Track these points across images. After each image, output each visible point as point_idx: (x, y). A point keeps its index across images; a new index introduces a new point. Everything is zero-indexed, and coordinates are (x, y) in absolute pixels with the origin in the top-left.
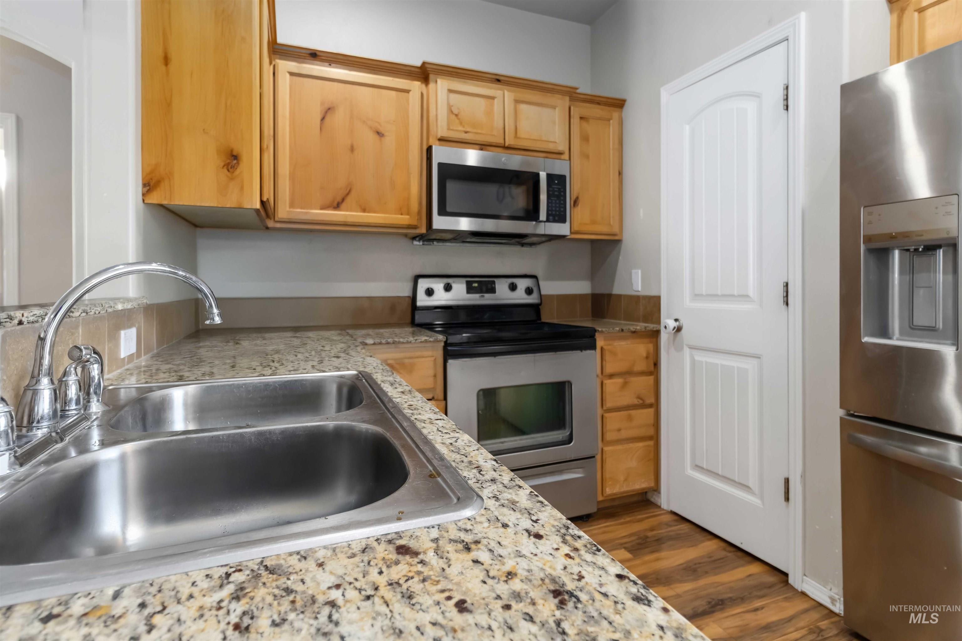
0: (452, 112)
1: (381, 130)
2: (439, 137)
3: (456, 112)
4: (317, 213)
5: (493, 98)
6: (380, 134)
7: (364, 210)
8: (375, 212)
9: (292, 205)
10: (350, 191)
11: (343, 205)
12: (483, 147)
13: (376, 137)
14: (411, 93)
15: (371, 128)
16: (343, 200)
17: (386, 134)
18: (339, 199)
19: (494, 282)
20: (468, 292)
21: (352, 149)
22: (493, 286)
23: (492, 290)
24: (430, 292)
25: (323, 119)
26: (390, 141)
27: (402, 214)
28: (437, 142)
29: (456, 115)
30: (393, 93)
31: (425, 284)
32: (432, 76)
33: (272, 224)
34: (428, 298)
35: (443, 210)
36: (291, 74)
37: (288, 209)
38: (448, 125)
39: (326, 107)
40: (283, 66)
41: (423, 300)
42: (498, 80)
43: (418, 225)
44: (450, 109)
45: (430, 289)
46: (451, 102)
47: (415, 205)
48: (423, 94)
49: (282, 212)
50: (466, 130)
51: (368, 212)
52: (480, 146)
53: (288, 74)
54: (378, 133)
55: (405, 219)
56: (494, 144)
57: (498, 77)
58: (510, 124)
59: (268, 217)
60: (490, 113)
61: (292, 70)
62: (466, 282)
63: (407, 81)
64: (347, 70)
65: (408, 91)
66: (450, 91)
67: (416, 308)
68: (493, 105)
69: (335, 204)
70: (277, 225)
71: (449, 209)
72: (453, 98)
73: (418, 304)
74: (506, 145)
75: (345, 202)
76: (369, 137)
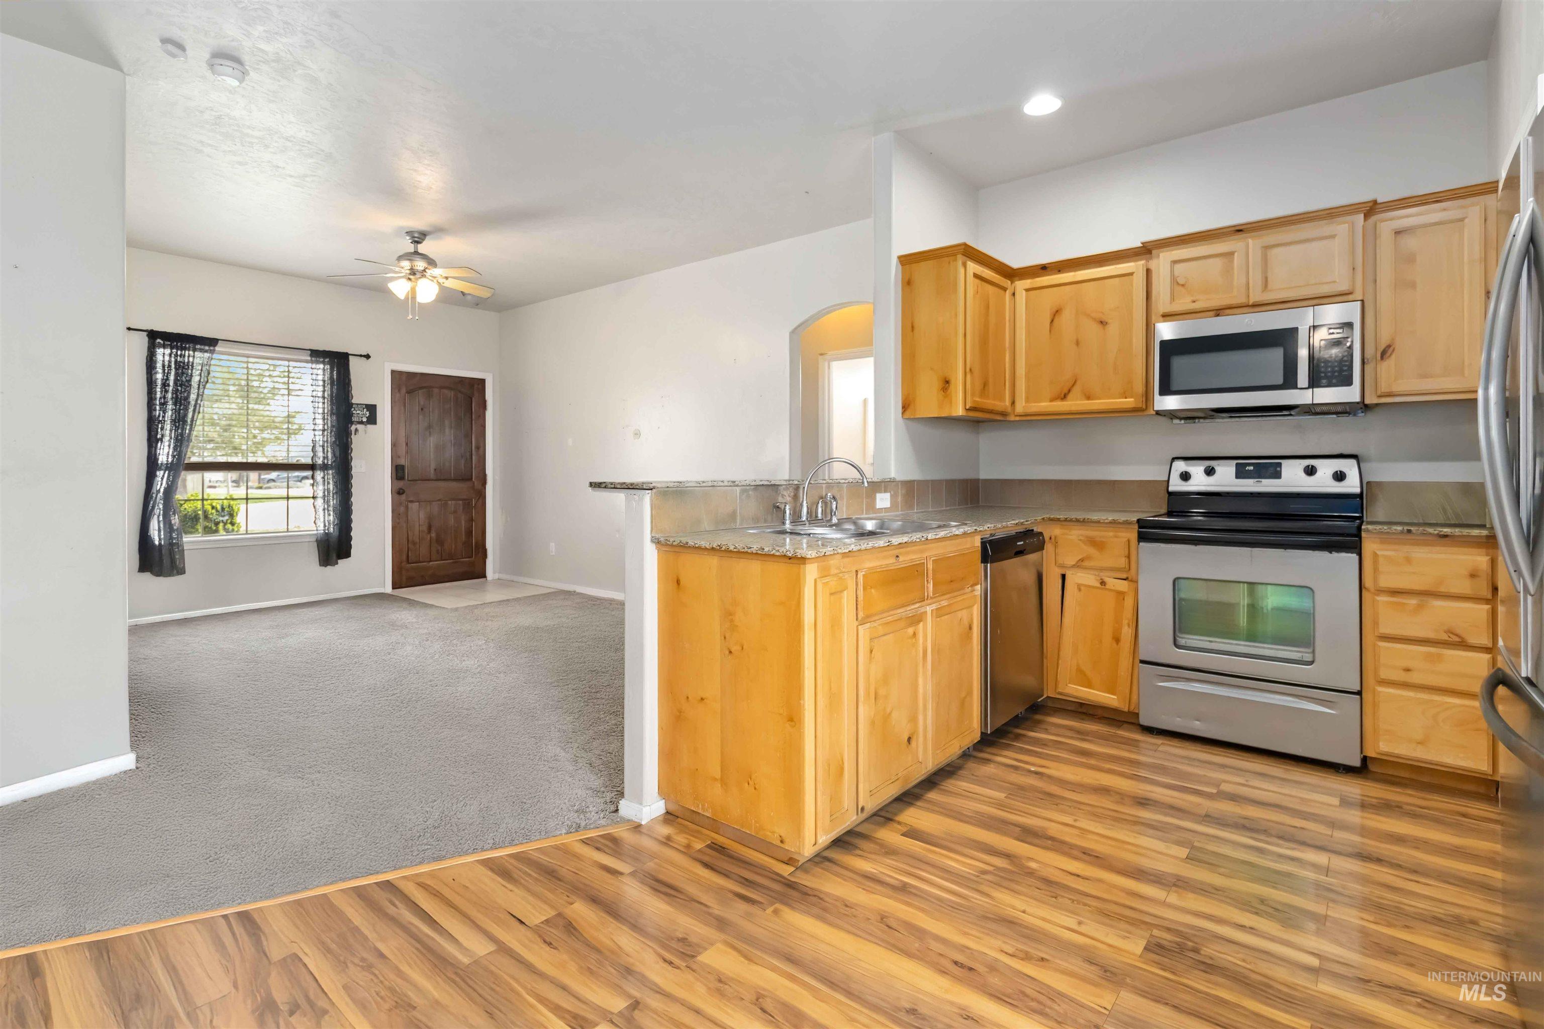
0: (1178, 283)
1: (1104, 318)
2: (1161, 313)
3: (1181, 281)
4: (1045, 406)
5: (1231, 254)
6: (1103, 323)
7: (1088, 398)
8: (1100, 399)
9: (1028, 400)
10: (1075, 382)
11: (1070, 396)
12: (1218, 312)
13: (1100, 326)
14: (1134, 275)
15: (1094, 319)
16: (1069, 391)
17: (1109, 321)
18: (1065, 390)
19: (1280, 465)
20: (1237, 477)
21: (1077, 343)
22: (1278, 469)
23: (1278, 475)
24: (1185, 476)
25: (1052, 321)
26: (1113, 329)
27: (1126, 398)
28: (1161, 319)
29: (1183, 285)
30: (1117, 279)
31: (1180, 466)
32: (1154, 252)
33: (1012, 418)
34: (1183, 483)
35: (1166, 390)
36: (1027, 290)
37: (1024, 404)
38: (1173, 299)
39: (1054, 310)
40: (1021, 285)
41: (1177, 485)
42: (1239, 230)
43: (1144, 407)
44: (1174, 281)
45: (1186, 472)
46: (1176, 273)
47: (1139, 387)
48: (1148, 272)
49: (1020, 407)
50: (1194, 299)
51: (1092, 400)
52: (1215, 312)
53: (1024, 292)
54: (1101, 322)
55: (1129, 402)
56: (1234, 306)
57: (1237, 228)
58: (1256, 278)
59: (1004, 414)
60: (1228, 271)
61: (1028, 287)
62: (1237, 464)
63: (1132, 264)
64: (1075, 271)
65: (1131, 274)
66: (1175, 262)
67: (1170, 494)
68: (1232, 261)
69: (1063, 395)
70: (1018, 418)
71: (1174, 387)
72: (1178, 268)
73: (1171, 489)
74: (1250, 304)
75: (1071, 393)
76: (1093, 328)
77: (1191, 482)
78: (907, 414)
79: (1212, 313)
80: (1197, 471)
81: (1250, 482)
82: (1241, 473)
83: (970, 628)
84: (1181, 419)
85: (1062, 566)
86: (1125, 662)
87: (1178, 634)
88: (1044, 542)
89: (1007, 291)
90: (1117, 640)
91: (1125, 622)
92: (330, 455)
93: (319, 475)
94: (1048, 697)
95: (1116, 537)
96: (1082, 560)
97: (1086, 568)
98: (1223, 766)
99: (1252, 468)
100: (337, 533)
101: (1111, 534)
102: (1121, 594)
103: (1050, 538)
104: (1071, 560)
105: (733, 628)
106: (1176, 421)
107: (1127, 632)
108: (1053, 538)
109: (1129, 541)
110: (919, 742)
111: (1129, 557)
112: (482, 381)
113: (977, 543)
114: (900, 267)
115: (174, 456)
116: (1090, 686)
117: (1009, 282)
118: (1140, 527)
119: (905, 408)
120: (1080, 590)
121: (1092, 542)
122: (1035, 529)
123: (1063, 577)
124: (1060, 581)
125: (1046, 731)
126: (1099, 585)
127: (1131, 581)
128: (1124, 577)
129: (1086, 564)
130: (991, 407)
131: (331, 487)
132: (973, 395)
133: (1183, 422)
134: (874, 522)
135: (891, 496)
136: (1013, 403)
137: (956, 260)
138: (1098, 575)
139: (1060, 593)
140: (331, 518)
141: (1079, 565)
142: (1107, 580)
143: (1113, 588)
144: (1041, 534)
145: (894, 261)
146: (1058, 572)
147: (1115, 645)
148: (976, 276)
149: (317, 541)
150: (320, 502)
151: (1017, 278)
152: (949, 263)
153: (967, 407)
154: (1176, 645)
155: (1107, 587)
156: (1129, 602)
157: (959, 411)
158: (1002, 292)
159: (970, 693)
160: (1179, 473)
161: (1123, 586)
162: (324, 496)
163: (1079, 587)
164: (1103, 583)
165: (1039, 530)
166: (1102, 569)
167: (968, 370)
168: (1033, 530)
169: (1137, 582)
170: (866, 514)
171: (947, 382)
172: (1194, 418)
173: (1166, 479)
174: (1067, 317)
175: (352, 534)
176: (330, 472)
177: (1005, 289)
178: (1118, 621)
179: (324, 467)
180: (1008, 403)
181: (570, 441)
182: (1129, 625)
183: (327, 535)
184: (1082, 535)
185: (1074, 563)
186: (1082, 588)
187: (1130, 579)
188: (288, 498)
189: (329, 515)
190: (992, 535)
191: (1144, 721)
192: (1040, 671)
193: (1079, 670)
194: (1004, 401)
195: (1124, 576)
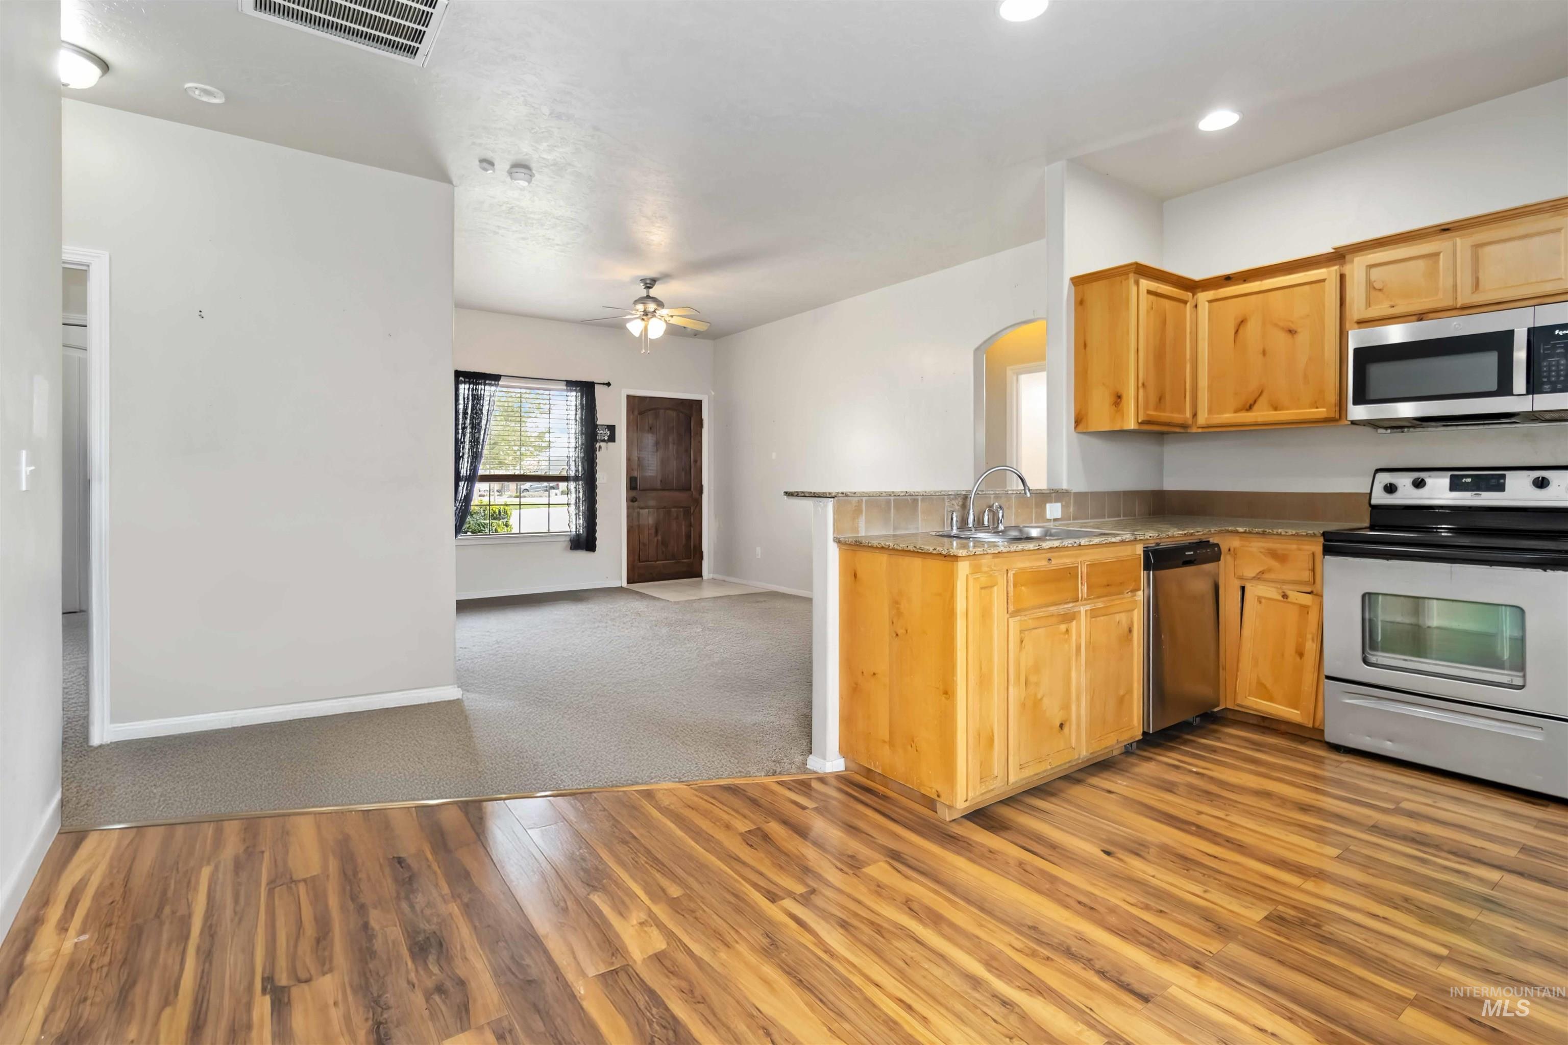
0: (1374, 288)
1: (1293, 327)
2: (1356, 320)
3: (1377, 286)
4: (1228, 417)
5: (1437, 254)
6: (1292, 332)
7: (1276, 409)
8: (1290, 410)
9: (1210, 411)
10: (1261, 393)
11: (1255, 407)
12: (1422, 316)
13: (1290, 336)
14: (1327, 281)
15: (1283, 328)
16: (1255, 402)
17: (1299, 330)
18: (1251, 402)
19: (1503, 477)
20: (1452, 489)
21: (1264, 353)
22: (1502, 481)
23: (1500, 488)
24: (1391, 489)
25: (1237, 332)
26: (1303, 337)
27: (1317, 408)
28: (1356, 326)
29: (1380, 290)
30: (1307, 287)
31: (1384, 478)
32: (1348, 257)
33: (1194, 430)
34: (1388, 496)
35: (1361, 398)
36: (1210, 302)
37: (1206, 415)
38: (1369, 304)
39: (1240, 320)
40: (1203, 297)
41: (1380, 498)
42: (1445, 229)
43: (1337, 417)
44: (1370, 286)
45: (1391, 484)
46: (1373, 278)
47: (1332, 397)
48: (1342, 277)
49: (1202, 419)
50: (1392, 303)
51: (1280, 410)
52: (1418, 316)
53: (1207, 303)
54: (1290, 331)
55: (1321, 412)
56: (1439, 309)
57: (1443, 227)
58: (1465, 279)
59: (1184, 426)
60: (1433, 273)
61: (1210, 298)
62: (1452, 476)
63: (1324, 270)
64: (1261, 280)
65: (1324, 280)
66: (1371, 267)
67: (1374, 508)
68: (1437, 262)
69: (1248, 407)
70: (1200, 430)
71: (1372, 394)
72: (1375, 272)
73: (1373, 502)
74: (1459, 305)
75: (1257, 404)
76: (1281, 338)
77: (1398, 494)
78: (1080, 428)
79: (1414, 318)
80: (1404, 482)
81: (1468, 494)
82: (1455, 485)
83: (1130, 631)
84: (1386, 428)
85: (1241, 578)
86: (1309, 677)
87: (1368, 650)
88: (1220, 553)
89: (1188, 304)
90: (1301, 654)
91: (1309, 636)
92: (580, 468)
93: (572, 485)
94: (1226, 709)
95: (1300, 550)
96: (1262, 572)
97: (1265, 580)
98: (1412, 787)
99: (1469, 480)
100: (585, 535)
101: (1294, 547)
102: (1304, 609)
103: (1229, 550)
104: (1250, 572)
105: (899, 614)
106: (1381, 431)
107: (1311, 647)
108: (1232, 550)
109: (1313, 554)
110: (1071, 730)
111: (1313, 570)
112: (700, 403)
113: (1139, 549)
114: (1073, 287)
115: (471, 470)
116: (1271, 699)
117: (1190, 294)
118: (1326, 540)
119: (1078, 422)
120: (1260, 602)
121: (1274, 554)
122: (1211, 540)
123: (1243, 589)
124: (1240, 593)
125: (1219, 739)
126: (1280, 598)
127: (1317, 595)
128: (1309, 591)
129: (1266, 576)
130: (1168, 420)
131: (581, 495)
132: (1146, 407)
133: (1389, 431)
134: (1039, 530)
135: (1062, 506)
136: (1195, 415)
137: (1128, 278)
138: (1281, 588)
139: (1240, 605)
140: (581, 521)
141: (1259, 577)
142: (1289, 593)
143: (1296, 602)
144: (1217, 545)
145: (1067, 283)
146: (1237, 584)
147: (1298, 659)
148: (1149, 292)
149: (570, 540)
150: (572, 508)
151: (1200, 290)
152: (1121, 282)
153: (1140, 421)
154: (1365, 661)
155: (1289, 600)
156: (1313, 617)
157: (1131, 425)
158: (1182, 305)
159: (1130, 691)
160: (1382, 485)
161: (1307, 600)
162: (576, 503)
163: (1260, 600)
164: (1285, 596)
165: (1215, 542)
166: (1284, 582)
167: (1140, 384)
168: (1209, 541)
169: (1322, 596)
170: (1036, 523)
171: (1119, 397)
172: (1402, 427)
173: (1369, 492)
174: (1252, 329)
175: (596, 535)
176: (580, 482)
177: (1185, 302)
178: (1301, 635)
179: (576, 479)
180: (1188, 414)
181: (774, 456)
182: (1313, 640)
183: (578, 535)
184: (1263, 548)
185: (1254, 575)
186: (1263, 601)
187: (1315, 592)
188: (549, 504)
189: (580, 519)
190: (1158, 544)
191: (1330, 737)
192: (1215, 682)
193: (1261, 685)
194: (1184, 412)
195: (1309, 590)
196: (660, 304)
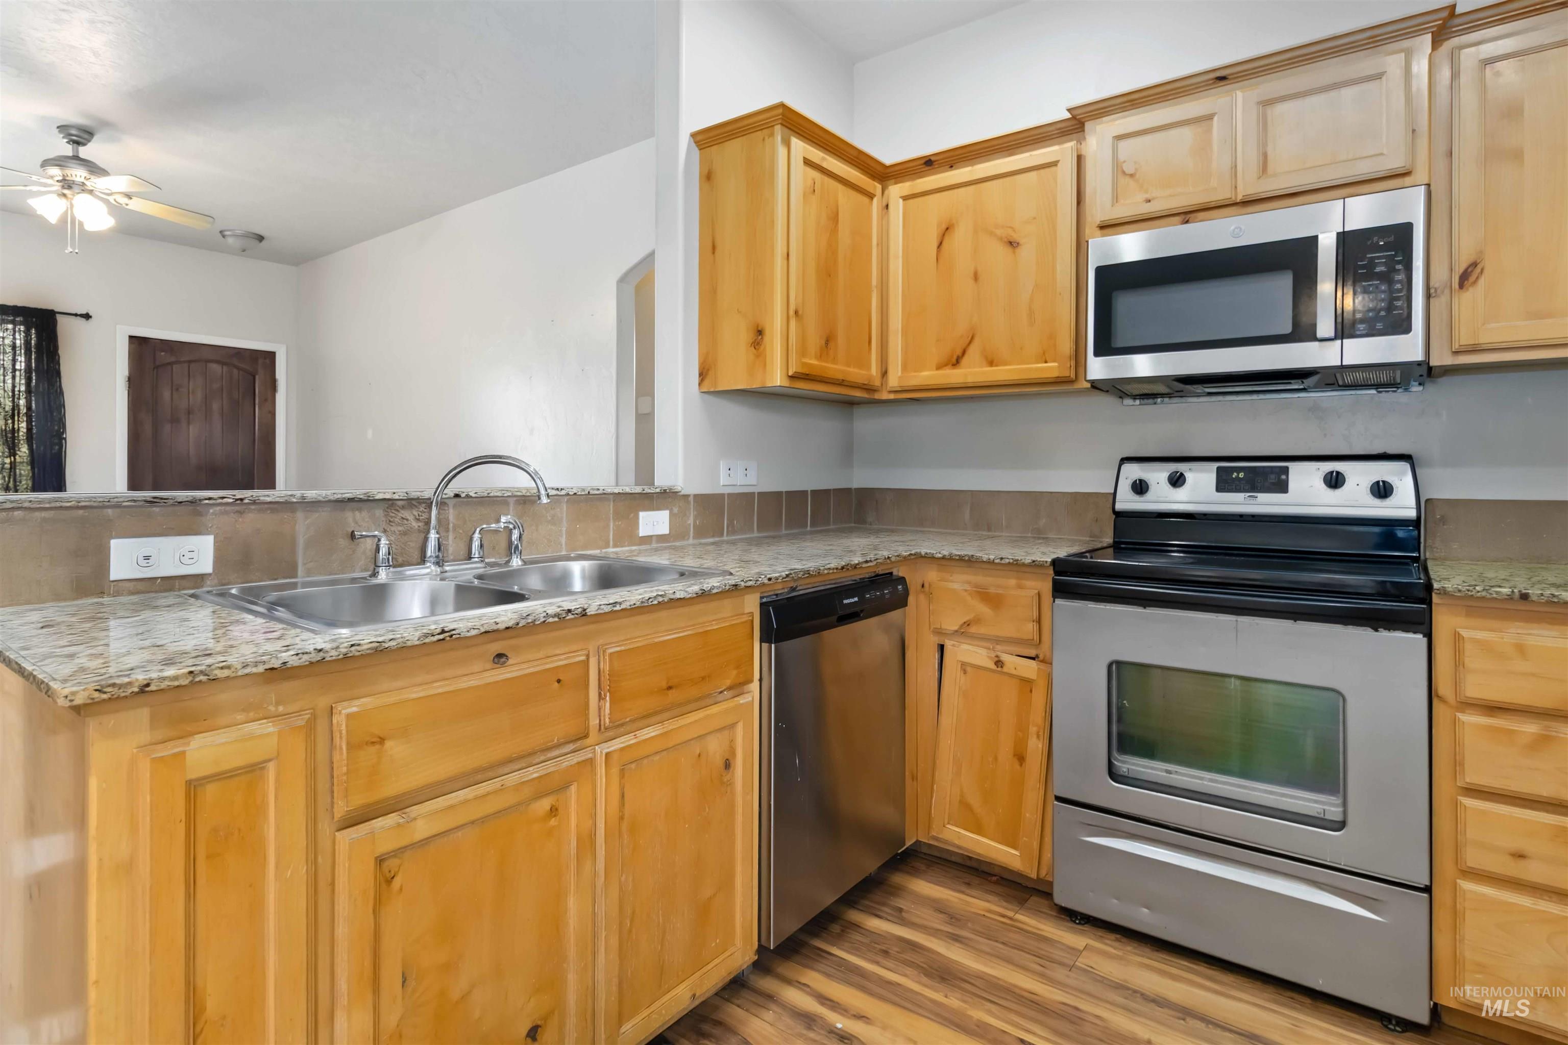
0: (1124, 173)
1: (1015, 237)
2: (1098, 223)
3: (1128, 169)
4: (928, 376)
6: (1013, 244)
7: (991, 363)
8: (1010, 365)
9: (905, 366)
10: (972, 338)
11: (964, 361)
12: (1188, 216)
13: (1009, 250)
14: (1059, 165)
15: (1001, 239)
16: (964, 353)
17: (1022, 241)
18: (959, 352)
19: (1286, 470)
20: (1219, 489)
21: (976, 277)
22: (1284, 477)
23: (1282, 487)
24: (1140, 488)
25: (940, 244)
26: (1027, 252)
27: (1046, 362)
28: (1098, 232)
29: (1132, 176)
30: (1033, 174)
31: (1133, 472)
32: (1088, 126)
33: (885, 396)
34: (1137, 498)
35: (1104, 347)
36: (905, 198)
37: (900, 374)
38: (1116, 199)
39: (944, 227)
40: (896, 190)
41: (1127, 501)
43: (1073, 376)
44: (1119, 170)
45: (1141, 481)
46: (1122, 156)
47: (1066, 346)
48: (1080, 158)
49: (894, 380)
50: (1148, 196)
51: (997, 366)
52: (1183, 217)
53: (901, 200)
54: (1011, 243)
55: (1051, 369)
56: (1213, 204)
58: (1247, 156)
59: (868, 388)
60: (1203, 149)
61: (906, 193)
62: (1218, 468)
63: (1055, 148)
64: (972, 165)
65: (1054, 164)
66: (1119, 138)
67: (1118, 514)
68: (1209, 130)
69: (954, 360)
70: (892, 396)
71: (1119, 343)
72: (1123, 144)
73: (1119, 506)
74: (1239, 198)
75: (966, 357)
76: (997, 253)
77: (1149, 496)
78: (706, 385)
79: (1177, 219)
80: (1157, 476)
81: (1240, 497)
82: (1224, 483)
83: (728, 765)
84: (1134, 397)
85: (938, 632)
86: (1033, 797)
87: (1115, 754)
88: (906, 592)
89: (875, 200)
90: (1021, 758)
91: (1033, 729)
94: (918, 842)
95: (1020, 587)
96: (968, 624)
97: (973, 637)
99: (1241, 475)
101: (1013, 582)
102: (1026, 684)
103: (923, 586)
104: (951, 624)
106: (1128, 401)
107: (1035, 746)
108: (926, 585)
109: (1039, 595)
111: (1039, 621)
112: (271, 356)
113: (752, 605)
114: (696, 152)
116: (979, 830)
117: (879, 187)
118: (1057, 573)
119: (703, 375)
120: (965, 672)
121: (985, 596)
122: (895, 573)
123: (942, 648)
124: (937, 656)
126: (992, 666)
127: (1043, 661)
128: (1033, 655)
129: (973, 629)
130: (840, 377)
132: (803, 352)
133: (1138, 402)
135: (671, 515)
136: (885, 374)
138: (993, 649)
139: (937, 674)
141: (963, 632)
142: (1005, 657)
143: (1014, 672)
144: (902, 580)
146: (933, 641)
147: (1017, 766)
148: (807, 162)
151: (893, 181)
153: (790, 374)
154: (1113, 774)
155: (1005, 669)
156: (1038, 698)
157: (777, 379)
158: (866, 200)
159: (727, 883)
160: (1129, 482)
161: (1029, 669)
163: (964, 666)
164: (999, 663)
165: (901, 574)
166: (998, 640)
167: (792, 313)
168: (891, 573)
169: (1051, 664)
170: (615, 546)
171: (760, 332)
172: (1153, 396)
173: (1112, 491)
174: (960, 239)
177: (871, 196)
178: (1022, 727)
180: (874, 370)
181: (370, 434)
182: (1038, 736)
184: (969, 583)
185: (956, 628)
186: (969, 669)
187: (1041, 657)
191: (1060, 898)
193: (965, 805)
194: (869, 368)
195: (1032, 653)
196: (94, 169)
